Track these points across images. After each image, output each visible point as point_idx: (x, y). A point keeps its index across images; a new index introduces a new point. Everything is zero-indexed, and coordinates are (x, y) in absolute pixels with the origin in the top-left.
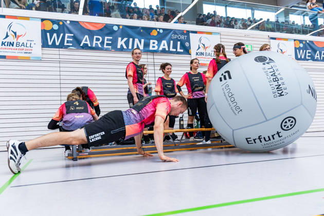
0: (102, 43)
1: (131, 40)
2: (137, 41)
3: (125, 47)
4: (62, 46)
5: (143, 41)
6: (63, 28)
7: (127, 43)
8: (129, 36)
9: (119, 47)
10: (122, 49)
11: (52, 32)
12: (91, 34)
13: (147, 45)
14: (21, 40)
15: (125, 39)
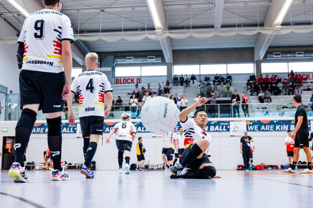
0: (270, 129)
1: (282, 126)
2: (284, 126)
3: (279, 129)
4: (254, 130)
5: (287, 126)
6: (254, 123)
7: (280, 128)
8: (281, 124)
9: (277, 129)
10: (278, 130)
11: (250, 125)
12: (265, 125)
13: (289, 128)
14: (239, 129)
15: (280, 126)
